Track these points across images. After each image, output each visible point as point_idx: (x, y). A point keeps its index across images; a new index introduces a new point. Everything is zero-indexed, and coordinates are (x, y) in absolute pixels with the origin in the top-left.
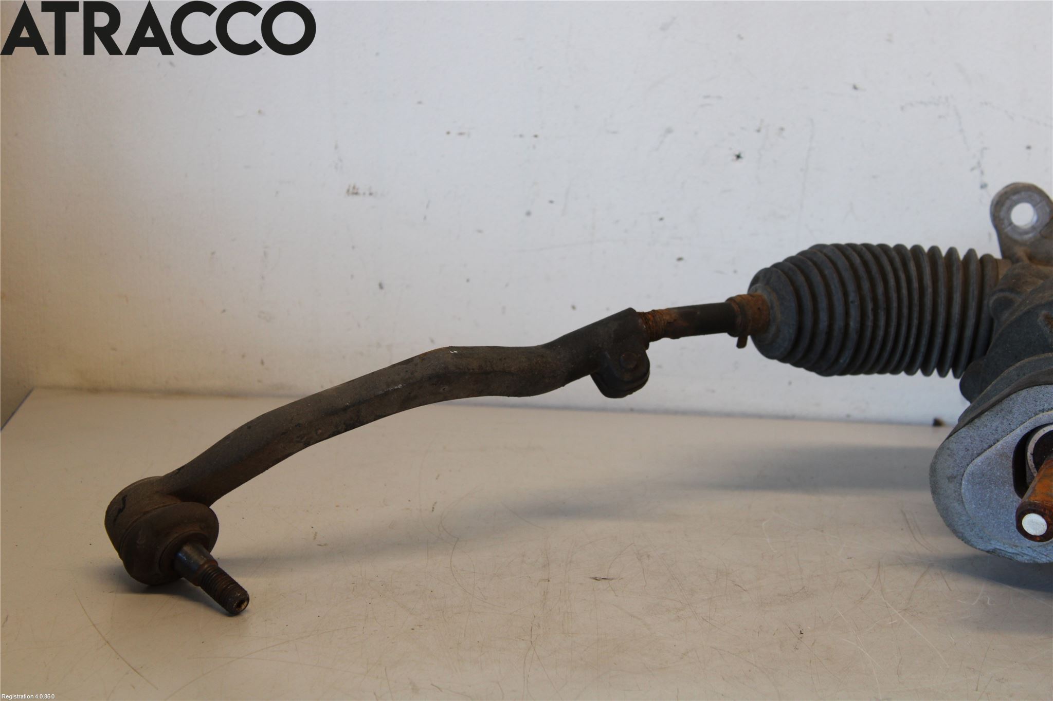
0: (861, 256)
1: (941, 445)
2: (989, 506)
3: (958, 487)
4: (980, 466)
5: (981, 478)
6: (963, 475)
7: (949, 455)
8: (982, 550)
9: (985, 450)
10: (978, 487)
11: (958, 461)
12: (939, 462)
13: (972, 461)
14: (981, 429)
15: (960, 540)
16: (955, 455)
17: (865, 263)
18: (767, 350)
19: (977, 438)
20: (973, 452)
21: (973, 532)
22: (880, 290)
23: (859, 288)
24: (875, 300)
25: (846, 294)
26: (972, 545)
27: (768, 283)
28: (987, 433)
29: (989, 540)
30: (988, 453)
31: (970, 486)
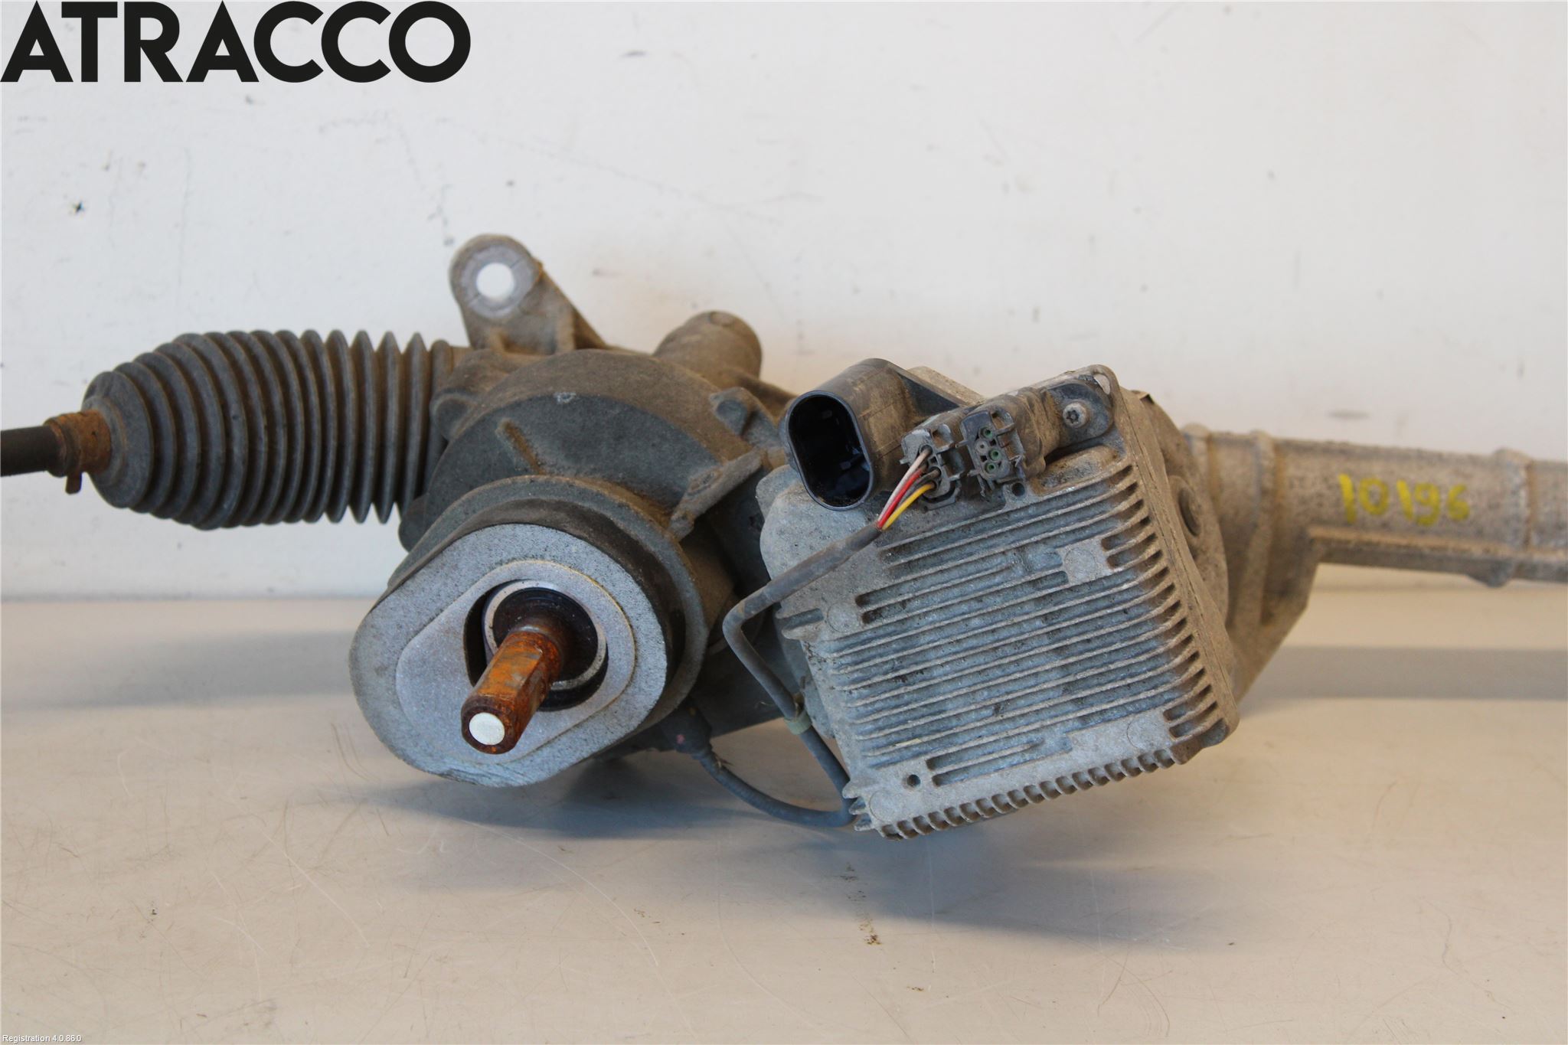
0: (248, 349)
1: (363, 622)
2: (436, 708)
3: (391, 683)
4: (418, 648)
5: (422, 666)
6: (397, 664)
7: (374, 636)
8: (433, 773)
9: (425, 626)
10: (418, 681)
11: (388, 644)
12: (361, 647)
13: (407, 643)
14: (417, 595)
15: (401, 761)
16: (383, 635)
17: (254, 360)
18: (112, 494)
19: (412, 609)
20: (409, 628)
21: (419, 747)
22: (277, 398)
23: (245, 396)
24: (269, 412)
25: (224, 406)
26: (418, 767)
27: (107, 395)
28: (426, 600)
29: (442, 757)
30: (427, 631)
31: (407, 680)
